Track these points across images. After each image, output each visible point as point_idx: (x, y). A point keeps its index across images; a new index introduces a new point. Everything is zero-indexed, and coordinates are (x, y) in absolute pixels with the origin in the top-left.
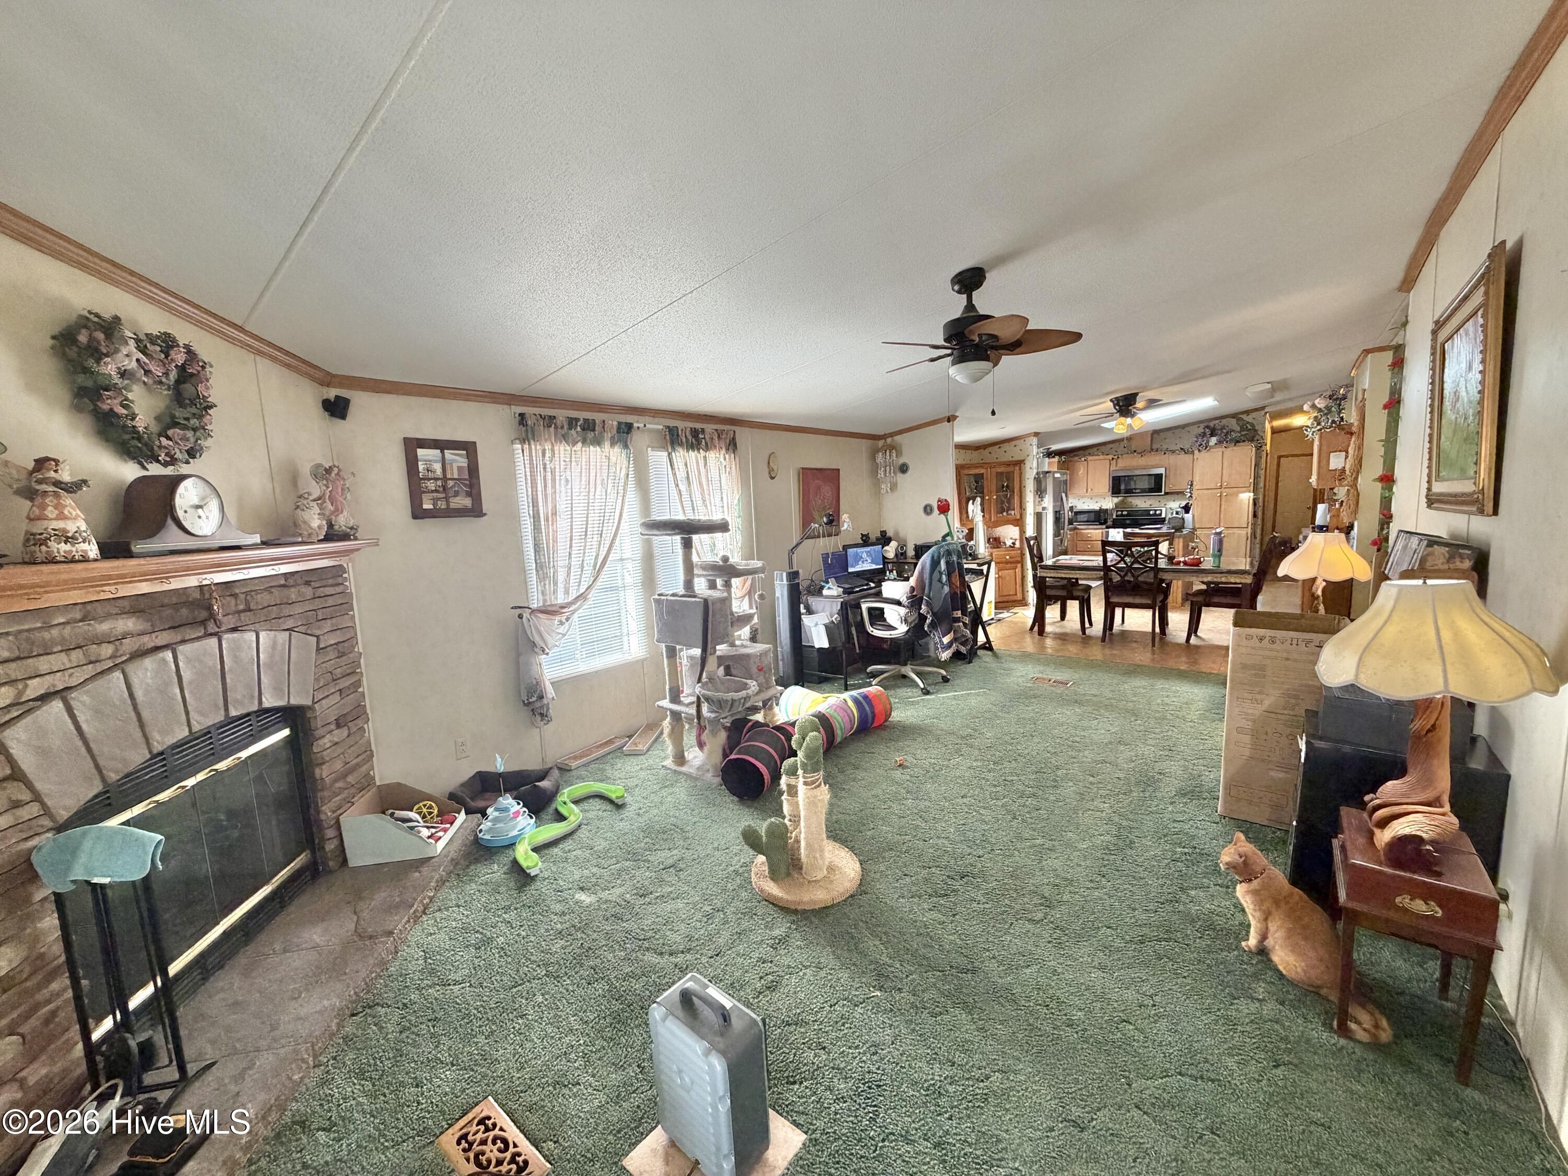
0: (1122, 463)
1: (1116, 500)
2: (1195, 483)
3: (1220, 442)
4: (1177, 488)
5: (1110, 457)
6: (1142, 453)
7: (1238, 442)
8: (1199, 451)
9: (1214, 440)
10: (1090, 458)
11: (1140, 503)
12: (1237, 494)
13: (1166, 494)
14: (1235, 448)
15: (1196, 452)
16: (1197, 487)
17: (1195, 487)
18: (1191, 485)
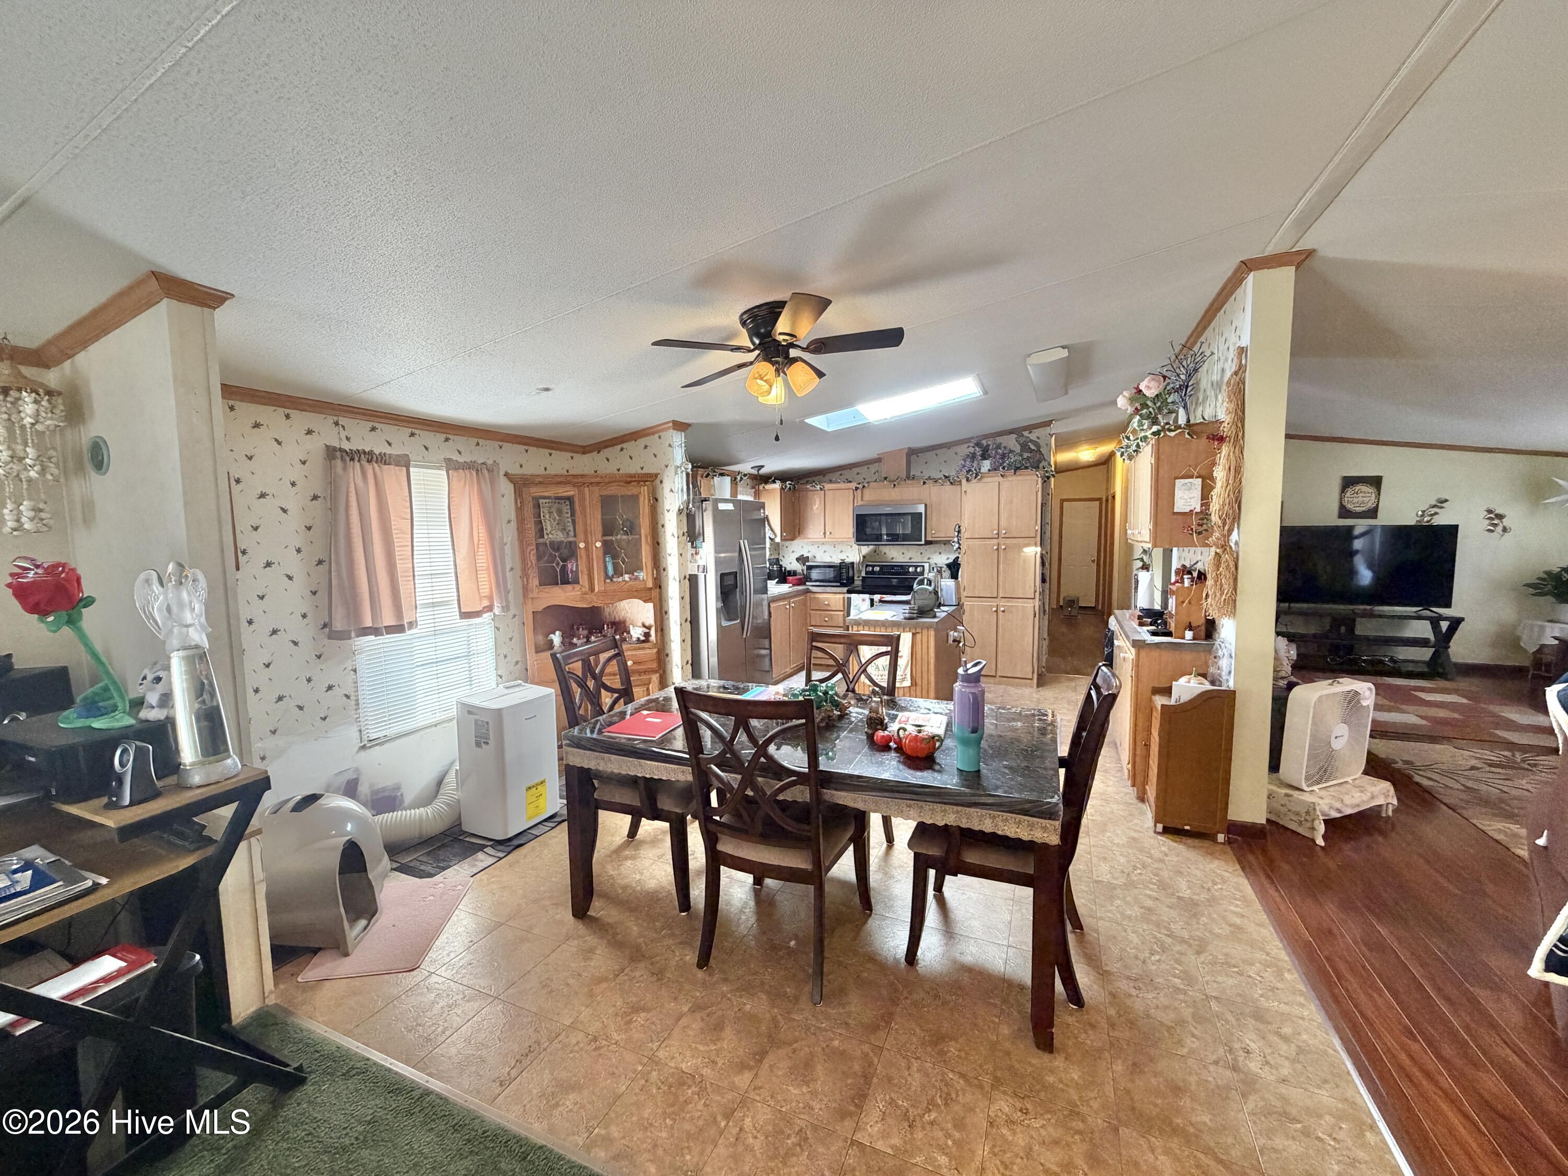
0: (871, 495)
1: (865, 550)
2: (963, 530)
3: (994, 469)
4: (941, 535)
5: (853, 485)
6: (894, 483)
7: (1017, 469)
8: (968, 480)
9: (986, 465)
10: (828, 486)
11: (896, 554)
12: (1019, 548)
13: (928, 543)
14: (1014, 478)
15: (964, 481)
16: (966, 535)
17: (965, 535)
18: (959, 532)
